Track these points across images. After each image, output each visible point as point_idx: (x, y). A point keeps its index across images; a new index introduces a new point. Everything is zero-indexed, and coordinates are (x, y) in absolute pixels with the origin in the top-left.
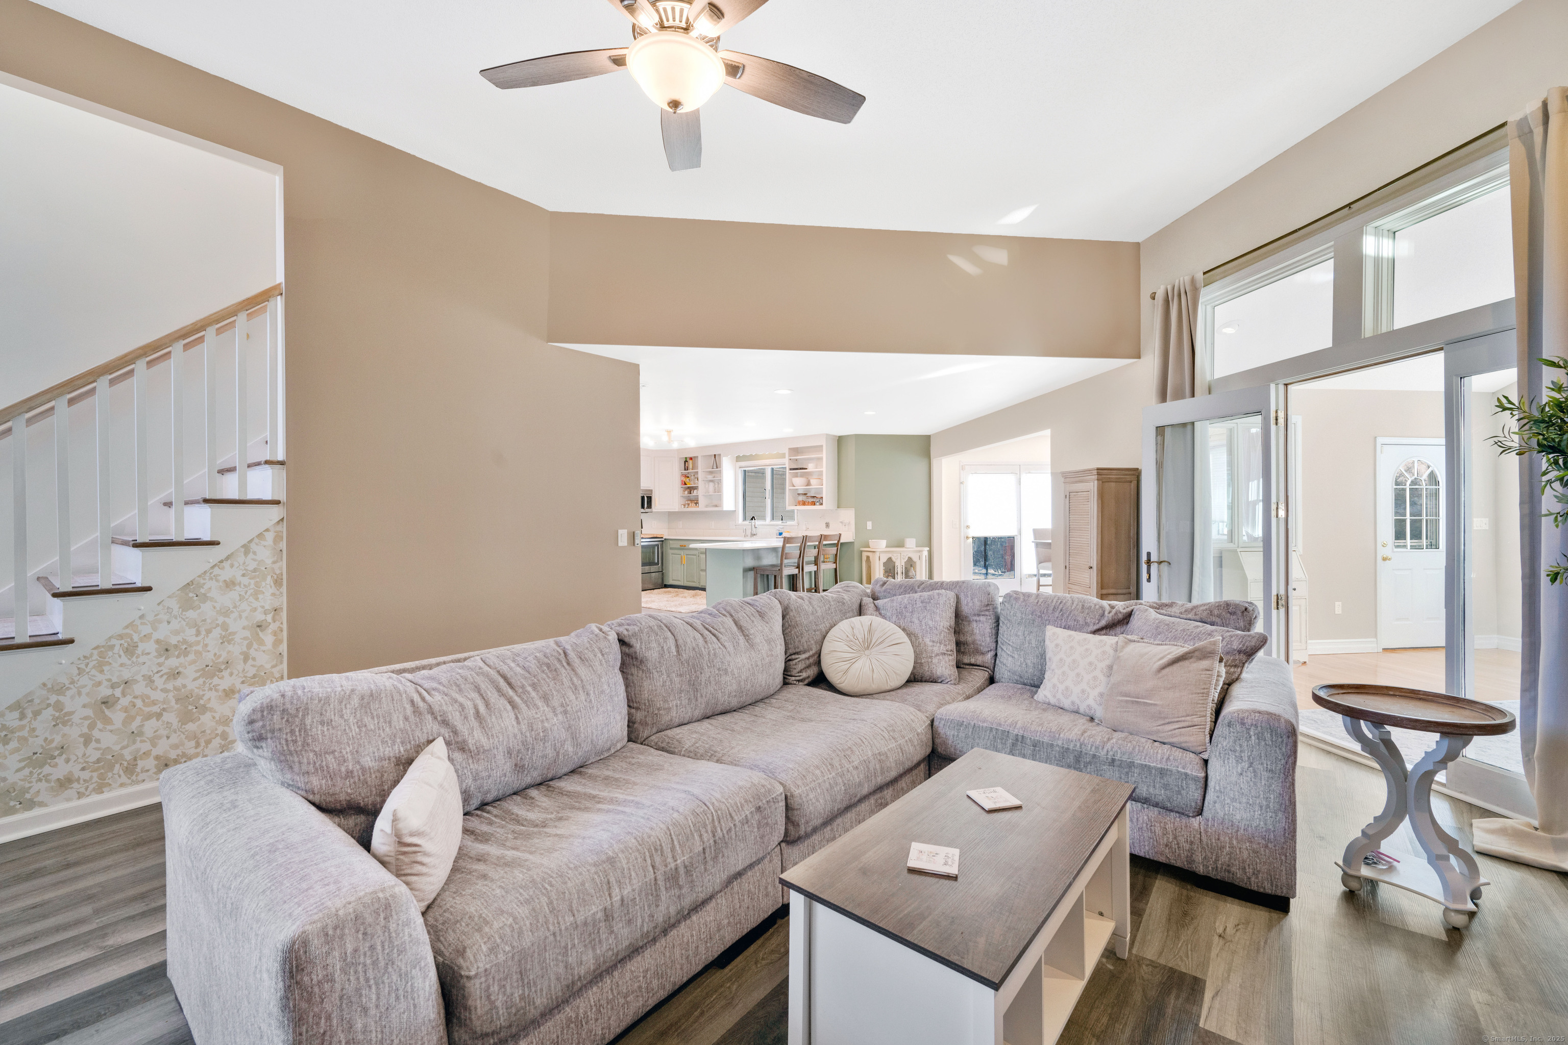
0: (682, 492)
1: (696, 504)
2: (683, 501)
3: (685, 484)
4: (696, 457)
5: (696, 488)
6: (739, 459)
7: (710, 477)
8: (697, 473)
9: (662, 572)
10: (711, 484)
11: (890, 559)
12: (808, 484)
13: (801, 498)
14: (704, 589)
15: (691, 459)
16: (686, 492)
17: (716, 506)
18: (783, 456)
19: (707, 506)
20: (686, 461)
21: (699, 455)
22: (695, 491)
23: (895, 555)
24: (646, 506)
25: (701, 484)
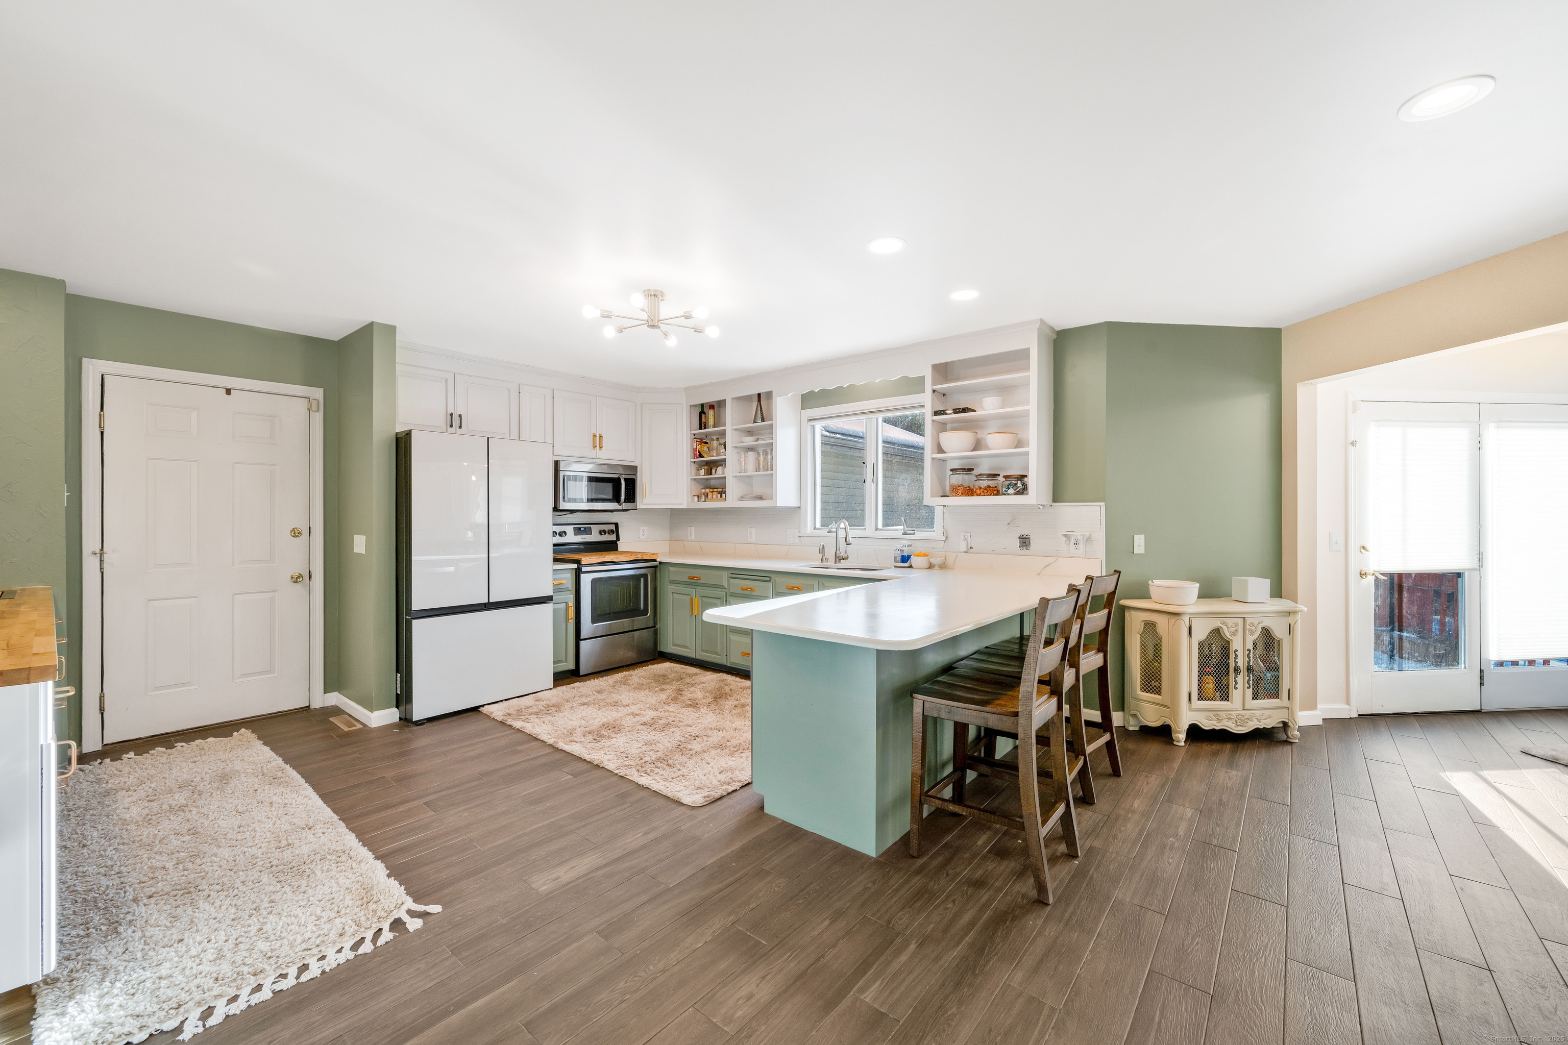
0: (694, 471)
1: (721, 493)
2: (697, 489)
3: (701, 456)
4: (721, 404)
5: (721, 463)
6: (808, 400)
7: (749, 441)
8: (723, 434)
9: (654, 629)
10: (751, 455)
11: (1217, 632)
12: (978, 445)
13: (958, 479)
14: (745, 674)
15: (712, 407)
16: (702, 472)
17: (760, 498)
18: (916, 385)
19: (742, 498)
20: (702, 413)
21: (728, 397)
22: (720, 469)
23: (1230, 622)
24: (623, 497)
25: (730, 455)
